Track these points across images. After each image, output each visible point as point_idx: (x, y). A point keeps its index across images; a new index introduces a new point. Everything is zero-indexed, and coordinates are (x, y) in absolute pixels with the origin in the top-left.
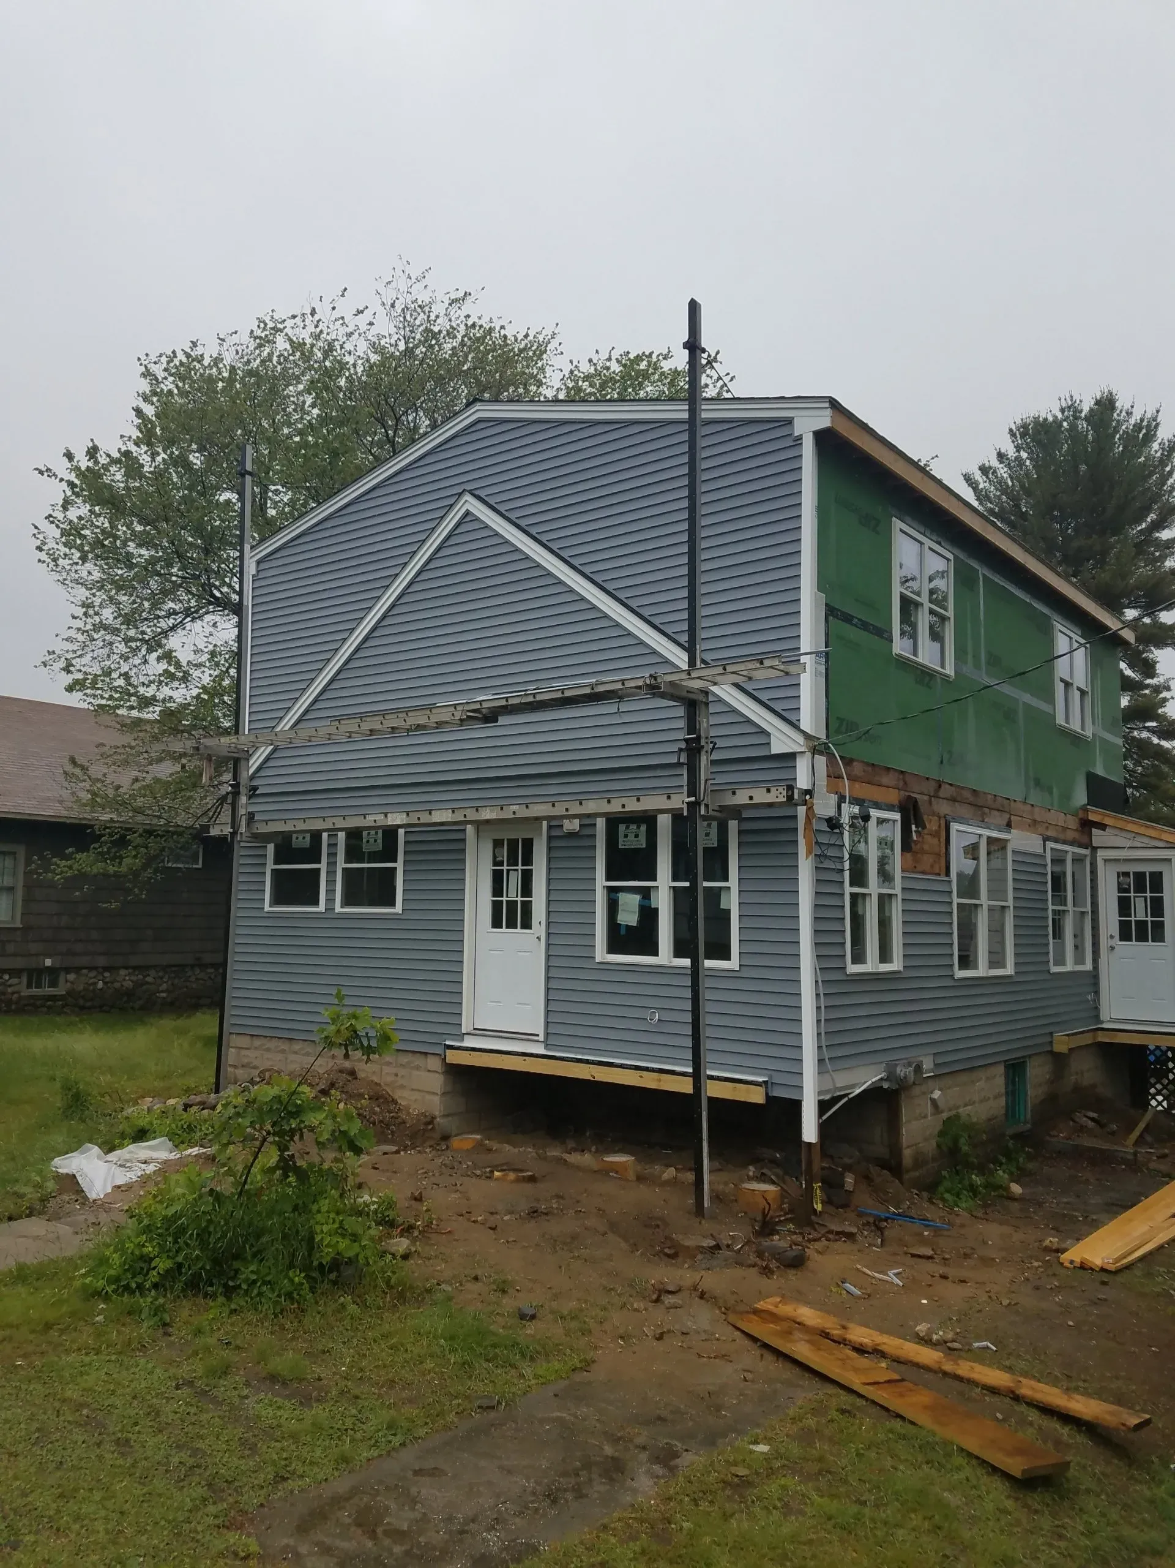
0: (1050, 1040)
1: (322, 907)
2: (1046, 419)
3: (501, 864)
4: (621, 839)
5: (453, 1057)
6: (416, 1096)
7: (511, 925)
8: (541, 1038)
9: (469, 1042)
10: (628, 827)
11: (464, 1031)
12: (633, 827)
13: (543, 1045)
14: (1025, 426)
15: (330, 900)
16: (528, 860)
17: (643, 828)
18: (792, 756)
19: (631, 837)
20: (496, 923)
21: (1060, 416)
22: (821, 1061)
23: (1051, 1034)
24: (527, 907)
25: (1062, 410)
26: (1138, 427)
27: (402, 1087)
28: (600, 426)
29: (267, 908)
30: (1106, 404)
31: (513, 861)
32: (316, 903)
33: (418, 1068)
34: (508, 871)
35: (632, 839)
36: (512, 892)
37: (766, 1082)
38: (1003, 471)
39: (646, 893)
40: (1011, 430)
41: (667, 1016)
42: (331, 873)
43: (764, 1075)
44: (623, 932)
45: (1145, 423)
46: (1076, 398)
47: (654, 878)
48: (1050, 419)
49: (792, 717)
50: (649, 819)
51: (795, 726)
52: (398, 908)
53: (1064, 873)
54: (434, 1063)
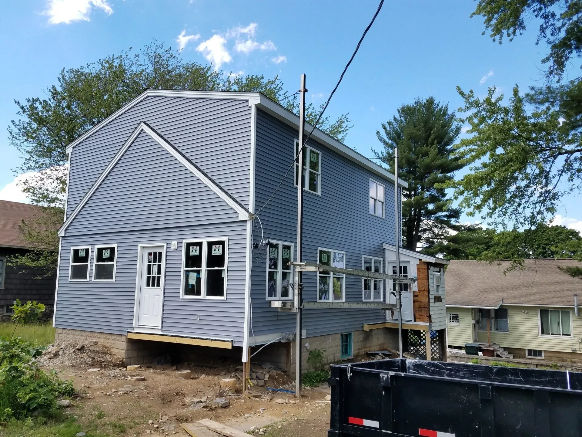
0: (362, 326)
1: (88, 279)
2: (410, 106)
3: (150, 262)
4: (191, 252)
5: (131, 336)
6: (117, 351)
7: (153, 285)
8: (160, 328)
9: (136, 330)
10: (193, 248)
11: (134, 326)
12: (195, 247)
13: (161, 331)
14: (403, 108)
15: (91, 277)
16: (160, 261)
17: (198, 247)
18: (245, 221)
19: (194, 251)
20: (148, 285)
21: (415, 105)
22: (250, 332)
23: (363, 324)
24: (159, 278)
25: (416, 103)
26: (441, 110)
27: (113, 347)
28: (200, 100)
29: (70, 280)
30: (431, 102)
31: (155, 261)
32: (86, 278)
33: (118, 340)
34: (153, 265)
35: (194, 252)
36: (154, 273)
37: (232, 341)
38: (395, 124)
39: (198, 272)
40: (398, 110)
41: (202, 318)
42: (91, 266)
43: (231, 338)
44: (190, 287)
45: (443, 108)
46: (421, 99)
47: (200, 267)
48: (412, 106)
49: (246, 207)
50: (200, 244)
51: (247, 211)
52: (114, 280)
53: (371, 267)
54: (124, 339)
